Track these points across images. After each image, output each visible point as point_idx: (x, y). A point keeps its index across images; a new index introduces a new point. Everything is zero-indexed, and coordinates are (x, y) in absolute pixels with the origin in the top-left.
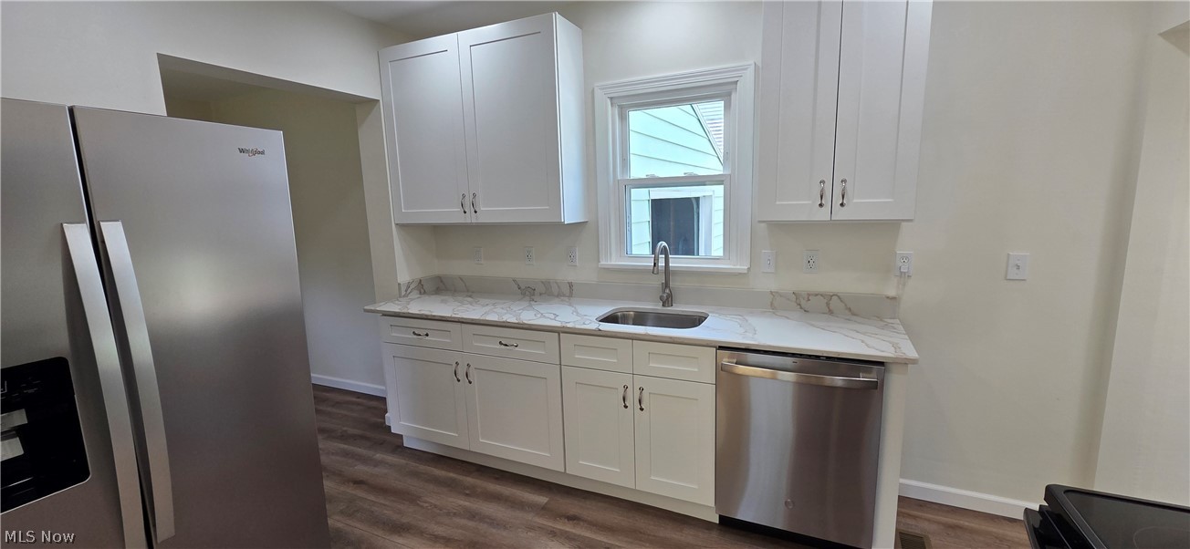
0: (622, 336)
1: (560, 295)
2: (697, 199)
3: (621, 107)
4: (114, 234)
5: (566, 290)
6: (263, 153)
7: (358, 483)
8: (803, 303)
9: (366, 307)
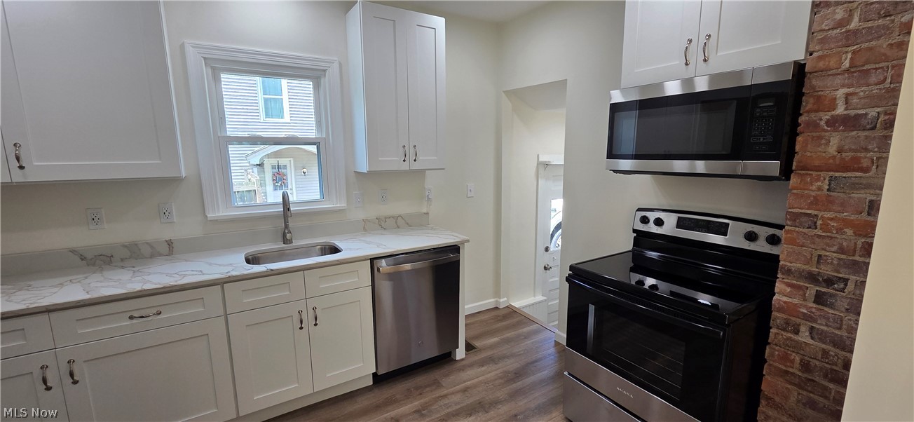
3: (214, 69)
5: (165, 248)
8: (383, 224)
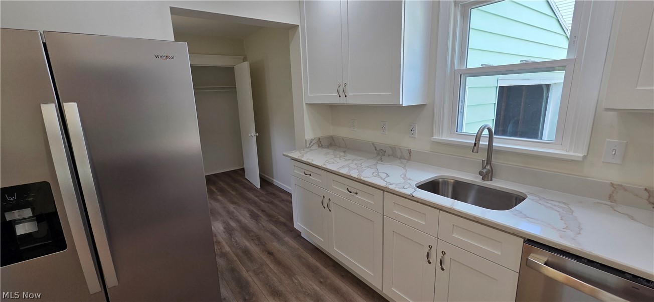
0: (424, 202)
1: (401, 158)
2: (548, 86)
4: (72, 110)
5: (406, 155)
6: (172, 58)
7: (270, 253)
9: (284, 153)
